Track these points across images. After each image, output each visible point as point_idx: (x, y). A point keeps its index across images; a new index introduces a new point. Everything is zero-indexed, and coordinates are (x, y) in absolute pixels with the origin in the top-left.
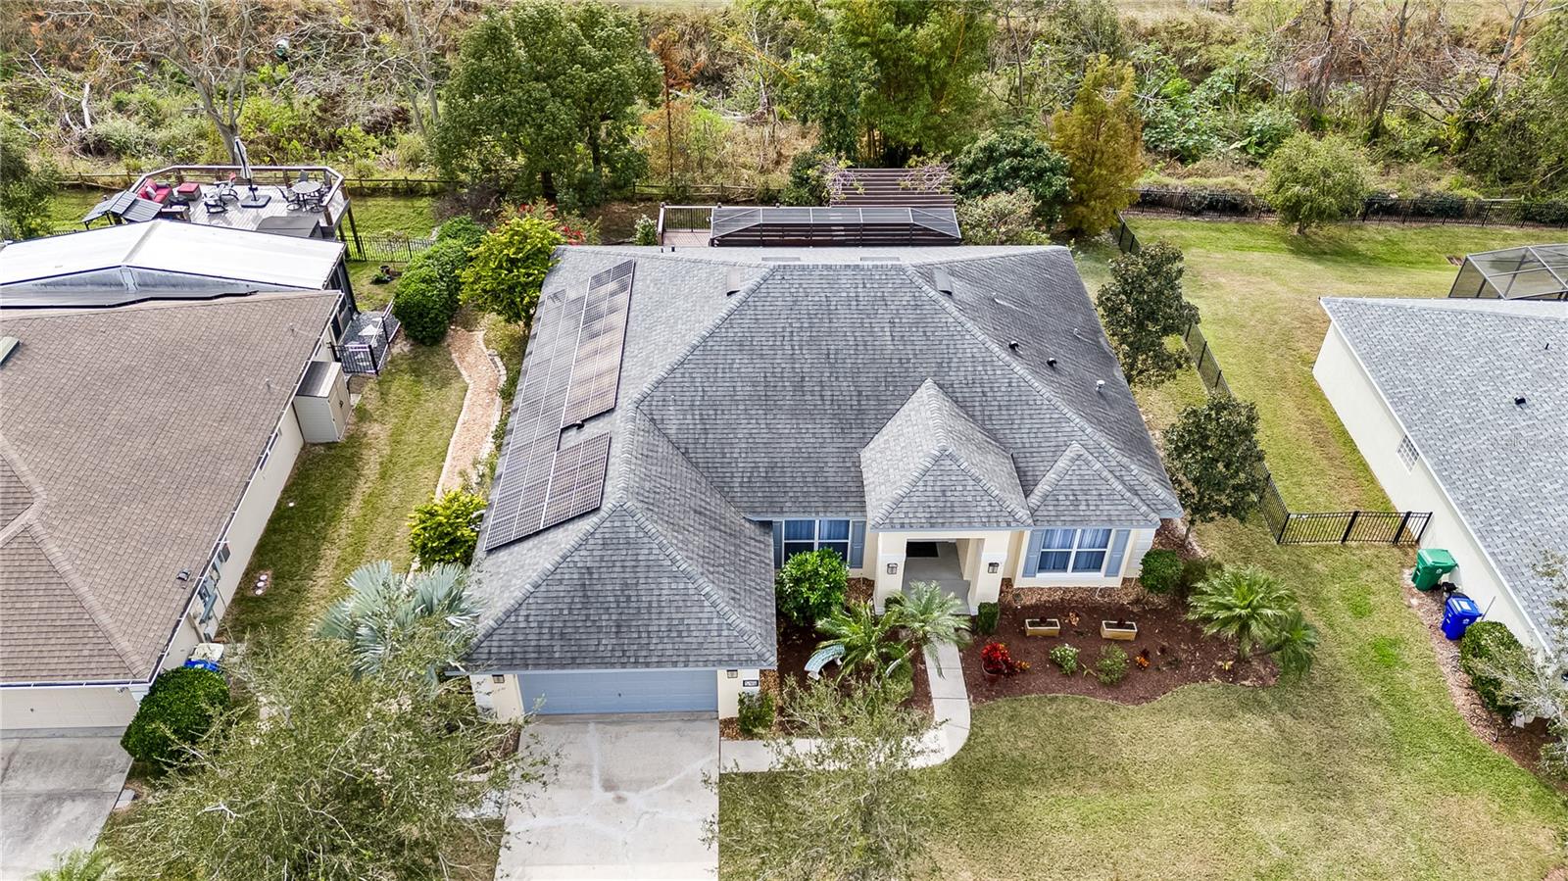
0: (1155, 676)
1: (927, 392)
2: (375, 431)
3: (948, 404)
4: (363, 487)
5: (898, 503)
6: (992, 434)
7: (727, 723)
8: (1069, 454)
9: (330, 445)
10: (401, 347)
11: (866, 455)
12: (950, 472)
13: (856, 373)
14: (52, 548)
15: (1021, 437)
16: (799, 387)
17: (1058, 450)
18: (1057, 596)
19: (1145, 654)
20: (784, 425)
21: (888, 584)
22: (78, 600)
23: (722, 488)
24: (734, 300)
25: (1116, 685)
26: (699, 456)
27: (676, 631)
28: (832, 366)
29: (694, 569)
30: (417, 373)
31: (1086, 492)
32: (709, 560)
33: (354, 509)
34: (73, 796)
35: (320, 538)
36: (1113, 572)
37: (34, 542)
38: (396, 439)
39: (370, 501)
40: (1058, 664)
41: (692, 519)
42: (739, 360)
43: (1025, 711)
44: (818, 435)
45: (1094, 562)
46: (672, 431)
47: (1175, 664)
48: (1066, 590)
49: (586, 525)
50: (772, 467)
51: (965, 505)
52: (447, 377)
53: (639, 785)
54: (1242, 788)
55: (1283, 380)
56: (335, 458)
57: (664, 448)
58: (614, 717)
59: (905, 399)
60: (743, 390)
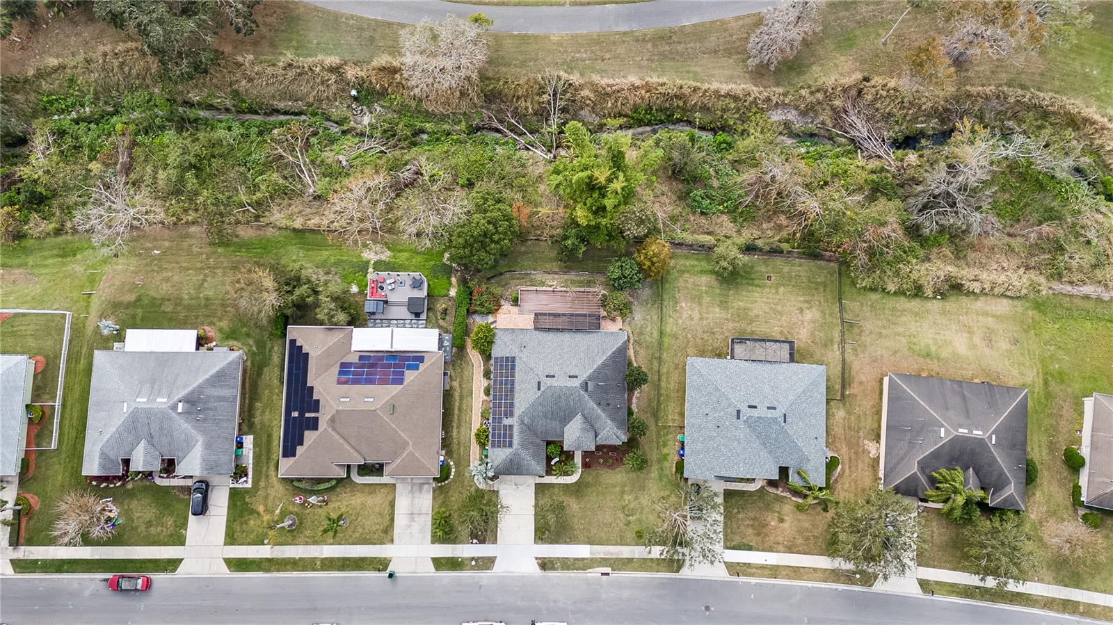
0: (616, 464)
1: (579, 416)
2: (456, 384)
3: (582, 419)
4: (457, 404)
5: (570, 446)
9: (448, 391)
10: (455, 352)
11: (565, 428)
12: (580, 440)
13: (565, 411)
14: (416, 454)
15: (597, 425)
16: (552, 414)
19: (616, 460)
20: (549, 421)
22: (423, 463)
23: (536, 435)
24: (540, 393)
26: (531, 428)
27: (527, 470)
28: (560, 409)
29: (531, 459)
30: (461, 360)
31: (608, 438)
32: (533, 455)
33: (456, 412)
34: (425, 484)
35: (451, 421)
38: (460, 386)
40: (599, 463)
42: (540, 407)
43: (591, 472)
44: (556, 424)
47: (622, 462)
50: (546, 430)
52: (468, 362)
53: (521, 485)
54: (625, 488)
56: (451, 395)
57: (525, 427)
59: (574, 417)
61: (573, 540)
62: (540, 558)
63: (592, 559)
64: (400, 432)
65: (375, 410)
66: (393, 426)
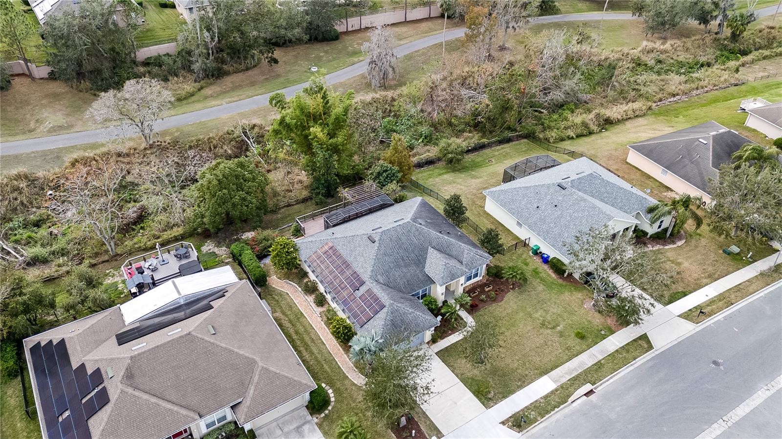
0: (501, 295)
1: (430, 250)
2: (278, 314)
3: (437, 251)
5: (443, 278)
6: (449, 255)
7: (428, 343)
11: (427, 270)
12: (449, 267)
13: (413, 251)
14: (272, 369)
15: (454, 253)
16: (403, 260)
17: (463, 253)
18: (472, 286)
19: (497, 291)
20: (405, 270)
21: (442, 298)
22: (287, 377)
23: (400, 291)
24: (377, 244)
25: (494, 300)
26: (391, 285)
27: (417, 325)
28: (407, 251)
29: (413, 310)
30: (272, 294)
31: (473, 260)
32: (412, 307)
34: (303, 424)
36: (481, 276)
37: (267, 369)
40: (482, 301)
41: (402, 300)
42: (387, 258)
43: (483, 313)
44: (413, 269)
46: (382, 282)
47: (502, 291)
48: (472, 284)
49: (385, 310)
50: (408, 281)
51: (456, 273)
52: (281, 294)
54: (529, 310)
55: (480, 214)
57: (384, 286)
59: (427, 253)
60: (392, 265)
61: (524, 382)
62: (507, 420)
63: (562, 387)
64: (236, 350)
65: (189, 334)
66: (224, 345)
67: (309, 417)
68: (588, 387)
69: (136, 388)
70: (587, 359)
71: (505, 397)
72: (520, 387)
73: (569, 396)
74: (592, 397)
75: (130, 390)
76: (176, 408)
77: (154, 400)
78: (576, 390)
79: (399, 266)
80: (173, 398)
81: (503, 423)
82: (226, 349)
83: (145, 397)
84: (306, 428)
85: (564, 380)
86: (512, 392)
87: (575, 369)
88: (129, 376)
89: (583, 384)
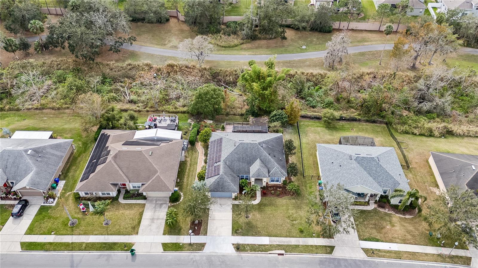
0: (283, 195)
1: (258, 160)
2: (188, 159)
3: (261, 162)
4: (188, 168)
5: (253, 174)
6: (266, 166)
7: (233, 199)
8: (275, 168)
9: (183, 162)
10: (189, 146)
11: (250, 168)
12: (260, 171)
13: (250, 157)
14: (161, 177)
15: (269, 166)
16: (243, 159)
17: (273, 168)
19: (282, 192)
20: (241, 164)
21: (253, 183)
23: (233, 171)
24: (235, 147)
25: (278, 196)
26: (231, 167)
27: (228, 189)
28: (247, 156)
29: (230, 182)
30: (192, 150)
31: (276, 173)
32: (232, 180)
33: (187, 171)
34: (164, 204)
35: (184, 175)
36: (280, 182)
38: (191, 160)
39: (189, 169)
40: (272, 193)
41: (230, 176)
42: (236, 155)
43: (267, 198)
44: (245, 165)
45: (278, 181)
46: (227, 164)
47: (286, 194)
48: (274, 184)
49: (218, 176)
50: (239, 169)
51: (262, 174)
52: (196, 151)
53: (224, 205)
54: (289, 208)
56: (184, 163)
57: (227, 166)
58: (220, 197)
59: (256, 161)
60: (236, 159)
61: (257, 234)
62: (235, 244)
63: (271, 245)
64: (153, 165)
65: (141, 151)
66: (150, 161)
67: (168, 202)
68: (283, 252)
69: (115, 162)
70: (293, 241)
71: (243, 235)
72: (253, 235)
73: (270, 250)
74: (281, 257)
75: (113, 162)
76: (123, 175)
77: (118, 169)
78: (276, 250)
79: (239, 161)
80: (124, 171)
81: (233, 244)
82: (150, 162)
83: (116, 166)
84: (164, 205)
85: (275, 243)
86: (247, 235)
87: (284, 242)
88: (115, 157)
89: (281, 250)
